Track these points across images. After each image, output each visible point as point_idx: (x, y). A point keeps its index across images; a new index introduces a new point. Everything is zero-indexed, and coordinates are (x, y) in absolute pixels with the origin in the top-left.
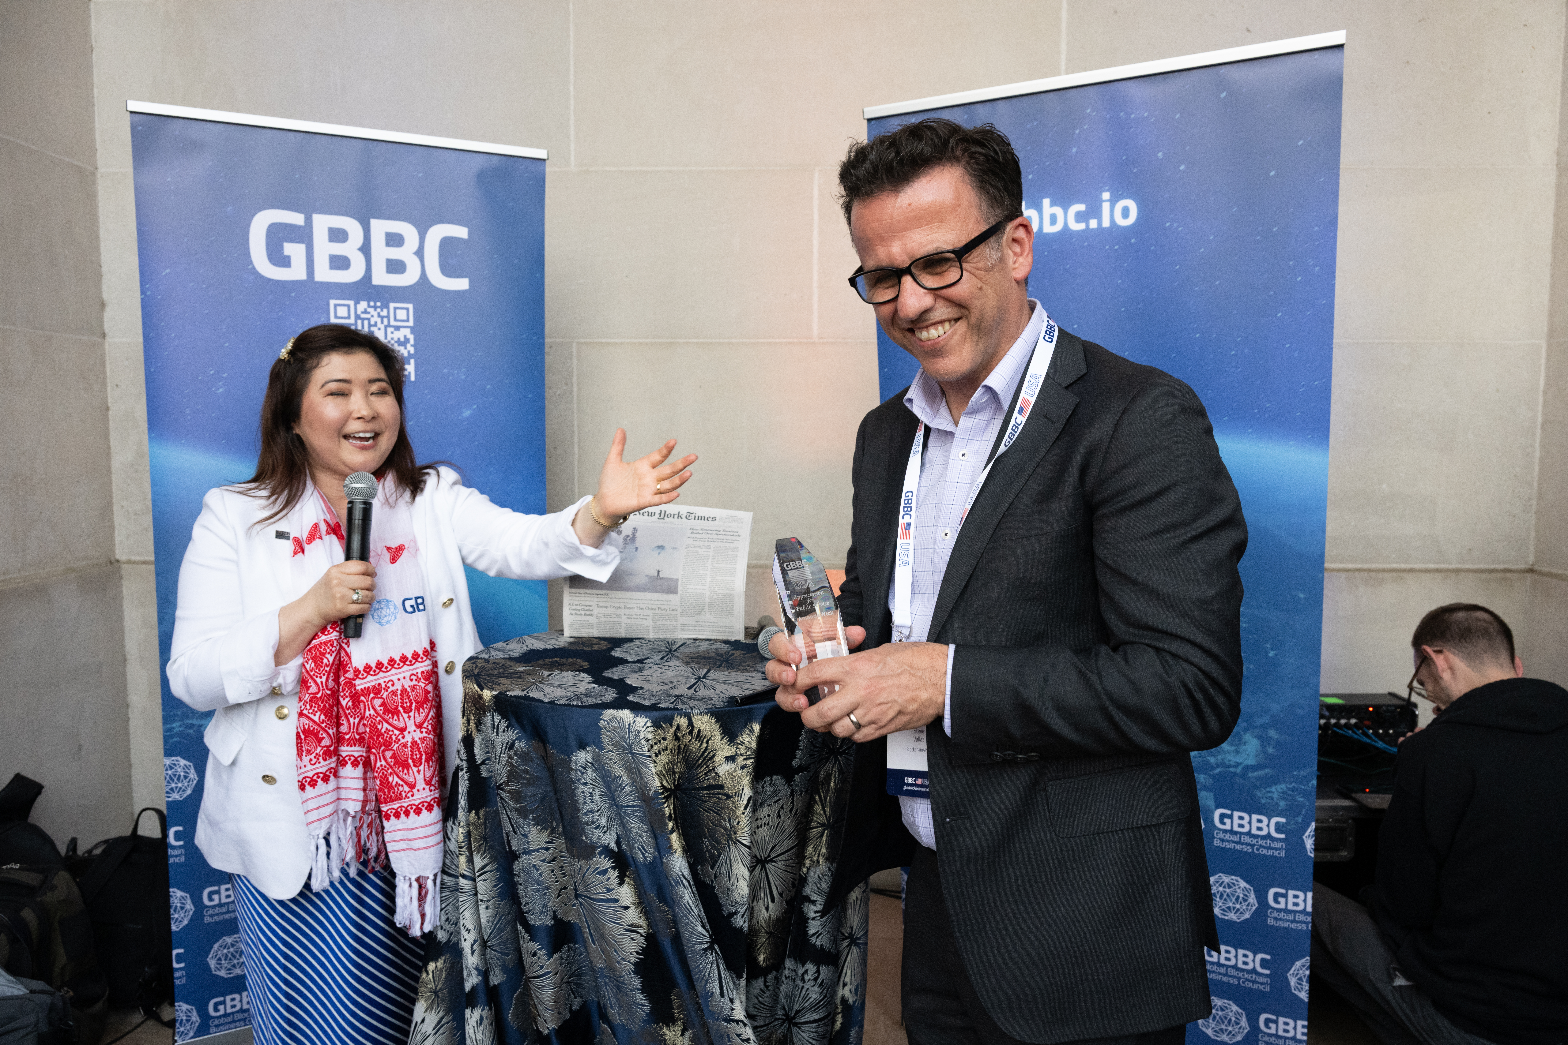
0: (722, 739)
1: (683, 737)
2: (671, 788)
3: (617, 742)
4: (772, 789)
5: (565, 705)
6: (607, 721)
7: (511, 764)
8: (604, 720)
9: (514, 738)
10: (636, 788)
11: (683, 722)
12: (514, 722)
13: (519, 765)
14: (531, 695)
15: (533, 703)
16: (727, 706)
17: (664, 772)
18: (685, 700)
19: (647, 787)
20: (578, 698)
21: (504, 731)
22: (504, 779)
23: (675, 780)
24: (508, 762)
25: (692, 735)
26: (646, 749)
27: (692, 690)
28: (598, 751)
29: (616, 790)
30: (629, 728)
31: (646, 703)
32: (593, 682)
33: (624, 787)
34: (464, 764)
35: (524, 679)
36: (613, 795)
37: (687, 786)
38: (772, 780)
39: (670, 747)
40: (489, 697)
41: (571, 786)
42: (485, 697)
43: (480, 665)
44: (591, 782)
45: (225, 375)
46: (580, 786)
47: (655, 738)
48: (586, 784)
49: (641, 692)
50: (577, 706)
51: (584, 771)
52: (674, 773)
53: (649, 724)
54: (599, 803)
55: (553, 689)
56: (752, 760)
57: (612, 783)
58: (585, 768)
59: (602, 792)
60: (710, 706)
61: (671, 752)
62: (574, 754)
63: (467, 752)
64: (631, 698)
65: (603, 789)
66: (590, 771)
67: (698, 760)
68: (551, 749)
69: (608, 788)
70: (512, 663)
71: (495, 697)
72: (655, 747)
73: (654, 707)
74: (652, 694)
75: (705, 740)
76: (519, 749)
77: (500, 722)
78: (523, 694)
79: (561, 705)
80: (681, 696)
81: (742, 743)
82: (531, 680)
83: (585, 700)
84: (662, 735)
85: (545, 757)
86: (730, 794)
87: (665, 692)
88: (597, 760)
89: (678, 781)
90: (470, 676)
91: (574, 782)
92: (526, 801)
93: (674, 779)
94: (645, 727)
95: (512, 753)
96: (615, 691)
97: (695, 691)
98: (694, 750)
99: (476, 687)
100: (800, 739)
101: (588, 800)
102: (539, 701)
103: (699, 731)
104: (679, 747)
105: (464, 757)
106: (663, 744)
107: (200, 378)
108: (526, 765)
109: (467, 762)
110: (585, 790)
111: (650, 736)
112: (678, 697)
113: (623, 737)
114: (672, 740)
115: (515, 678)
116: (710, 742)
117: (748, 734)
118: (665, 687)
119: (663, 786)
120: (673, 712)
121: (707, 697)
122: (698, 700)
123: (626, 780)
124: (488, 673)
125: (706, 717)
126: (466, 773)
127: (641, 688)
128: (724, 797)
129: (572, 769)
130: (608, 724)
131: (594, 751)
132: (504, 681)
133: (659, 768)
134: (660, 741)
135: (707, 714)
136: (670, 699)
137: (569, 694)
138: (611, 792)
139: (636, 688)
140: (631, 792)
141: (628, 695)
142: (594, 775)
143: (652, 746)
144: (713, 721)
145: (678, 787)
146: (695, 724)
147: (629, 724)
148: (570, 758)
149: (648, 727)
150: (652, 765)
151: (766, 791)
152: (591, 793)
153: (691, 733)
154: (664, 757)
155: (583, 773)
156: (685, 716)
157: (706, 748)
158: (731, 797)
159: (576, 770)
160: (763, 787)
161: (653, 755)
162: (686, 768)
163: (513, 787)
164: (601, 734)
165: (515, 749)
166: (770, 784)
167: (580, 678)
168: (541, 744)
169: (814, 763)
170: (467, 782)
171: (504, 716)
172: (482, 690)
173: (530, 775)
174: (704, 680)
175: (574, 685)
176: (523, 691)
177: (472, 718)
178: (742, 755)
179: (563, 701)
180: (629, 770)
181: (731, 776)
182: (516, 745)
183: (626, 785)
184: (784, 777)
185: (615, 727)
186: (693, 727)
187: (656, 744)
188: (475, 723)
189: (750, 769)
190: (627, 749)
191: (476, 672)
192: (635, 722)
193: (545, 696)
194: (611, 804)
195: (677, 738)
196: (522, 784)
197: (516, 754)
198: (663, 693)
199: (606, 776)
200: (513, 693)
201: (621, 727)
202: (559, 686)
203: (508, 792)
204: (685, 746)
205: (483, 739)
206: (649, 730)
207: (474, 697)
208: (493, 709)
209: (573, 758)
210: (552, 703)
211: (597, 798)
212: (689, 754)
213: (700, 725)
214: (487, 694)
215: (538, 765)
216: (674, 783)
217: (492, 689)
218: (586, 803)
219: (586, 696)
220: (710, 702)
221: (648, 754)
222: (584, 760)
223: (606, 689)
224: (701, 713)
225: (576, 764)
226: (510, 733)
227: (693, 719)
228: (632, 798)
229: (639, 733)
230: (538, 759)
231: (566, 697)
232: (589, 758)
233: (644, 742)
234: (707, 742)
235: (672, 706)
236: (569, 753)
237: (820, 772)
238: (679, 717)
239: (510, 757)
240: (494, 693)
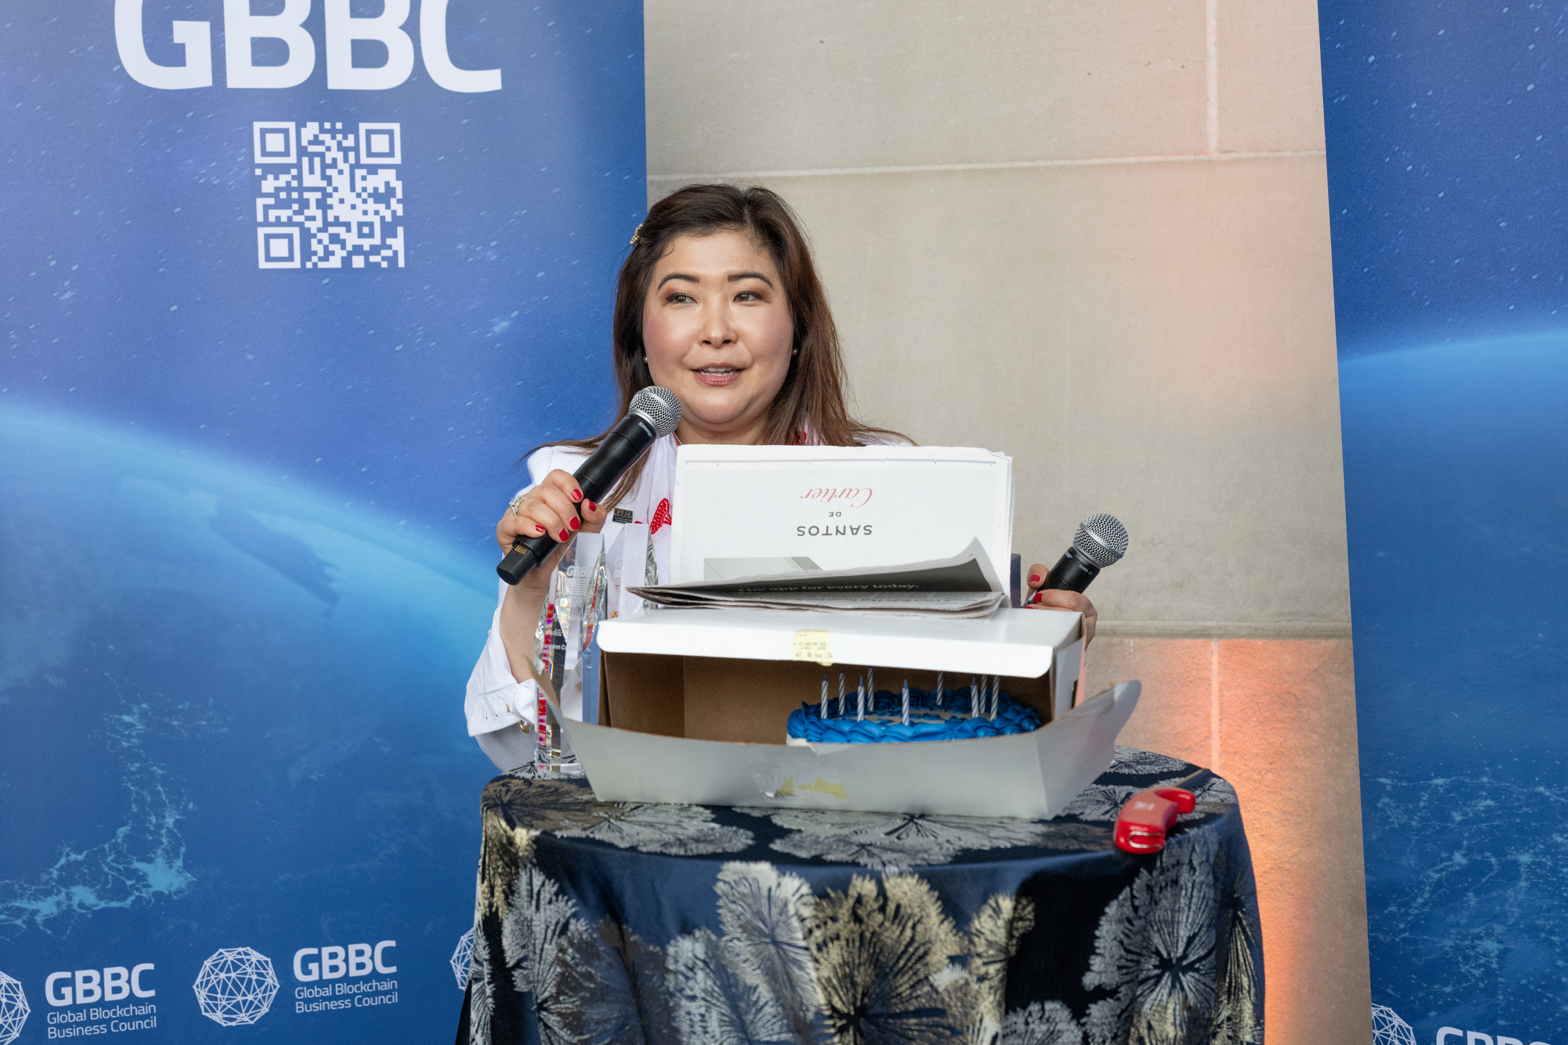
0: (942, 922)
1: (869, 915)
2: (849, 1014)
3: (748, 922)
4: (1044, 1028)
5: (655, 854)
6: (729, 883)
7: (563, 963)
8: (725, 882)
9: (568, 914)
10: (784, 1008)
11: (868, 888)
12: (567, 885)
13: (577, 965)
14: (598, 836)
15: (601, 850)
16: (950, 863)
17: (835, 981)
18: (875, 851)
19: (802, 1004)
20: (681, 843)
21: (550, 902)
22: (551, 990)
23: (855, 999)
24: (557, 958)
25: (884, 914)
26: (800, 935)
27: (893, 837)
28: (714, 937)
29: (747, 1012)
30: (769, 897)
31: (803, 854)
32: (714, 821)
33: (762, 1007)
34: (486, 969)
35: (590, 813)
36: (743, 1022)
37: (877, 1009)
38: (1043, 1009)
39: (844, 934)
40: (525, 842)
41: (667, 1002)
42: (518, 840)
43: (514, 789)
44: (703, 995)
45: (75, 268)
46: (684, 1002)
47: (815, 917)
48: (693, 998)
49: (797, 837)
50: (677, 856)
51: (690, 974)
52: (854, 984)
53: (805, 889)
54: (718, 1035)
55: (637, 828)
56: (998, 966)
57: (741, 998)
58: (691, 969)
59: (724, 1015)
60: (919, 862)
61: (848, 944)
62: (672, 942)
63: (490, 945)
64: (777, 846)
65: (725, 1009)
66: (700, 975)
67: (897, 962)
68: (631, 935)
69: (734, 1008)
70: (573, 787)
71: (536, 841)
72: (818, 933)
73: (817, 861)
74: (817, 841)
75: (910, 924)
76: (576, 935)
77: (543, 885)
78: (583, 835)
79: (648, 853)
80: (871, 845)
81: (979, 933)
82: (602, 814)
83: (693, 846)
84: (829, 912)
85: (621, 951)
86: (958, 1027)
87: (844, 841)
88: (715, 957)
89: (862, 999)
90: (496, 805)
91: (672, 995)
92: (590, 1031)
93: (854, 996)
94: (798, 895)
95: (564, 942)
96: (750, 834)
97: (899, 838)
98: (889, 942)
99: (504, 824)
100: (1097, 933)
101: (698, 1029)
102: (611, 846)
103: (898, 907)
104: (862, 935)
105: (484, 954)
106: (832, 928)
107: (33, 274)
108: (589, 963)
109: (491, 964)
110: (693, 1011)
111: (807, 912)
112: (863, 846)
113: (758, 914)
114: (849, 922)
115: (574, 810)
116: (920, 928)
117: (990, 916)
118: (845, 831)
119: (833, 1009)
120: (849, 869)
121: (918, 848)
122: (901, 851)
123: (764, 993)
124: (527, 802)
125: (912, 881)
126: (489, 983)
127: (799, 831)
128: (948, 1033)
129: (668, 971)
130: (732, 888)
131: (709, 939)
132: (552, 814)
133: (826, 972)
134: (825, 923)
135: (912, 874)
136: (849, 850)
137: (666, 837)
138: (739, 1017)
139: (790, 831)
140: (774, 1017)
141: (772, 841)
142: (709, 982)
143: (810, 931)
144: (925, 887)
145: (861, 1011)
146: (889, 894)
147: (770, 890)
148: (664, 949)
149: (802, 896)
150: (810, 965)
151: (1033, 1031)
152: (703, 1016)
153: (882, 909)
154: (835, 953)
155: (687, 978)
156: (871, 878)
157: (912, 940)
158: (961, 1033)
159: (675, 973)
160: (1027, 1023)
161: (813, 948)
162: (877, 976)
163: (568, 1004)
164: (720, 907)
165: (569, 934)
166: (1041, 1018)
167: (690, 813)
168: (614, 926)
169: (1127, 983)
170: (490, 1000)
171: (549, 874)
172: (513, 828)
173: (595, 983)
174: (920, 822)
175: (678, 824)
176: (585, 829)
177: (498, 881)
178: (979, 955)
179: (655, 848)
180: (771, 975)
181: (959, 994)
182: (572, 927)
183: (766, 1004)
184: (1069, 1006)
185: (744, 895)
186: (886, 899)
187: (818, 927)
188: (504, 891)
189: (995, 982)
190: (765, 935)
191: (506, 799)
192: (779, 885)
193: (622, 838)
194: (741, 1039)
195: (857, 919)
196: (582, 998)
197: (571, 944)
198: (839, 840)
199: (730, 986)
200: (565, 834)
201: (755, 896)
202: (651, 825)
203: (559, 1014)
204: (873, 934)
205: (516, 922)
206: (805, 899)
207: (501, 843)
208: (531, 862)
209: (671, 950)
210: (633, 849)
211: (714, 1025)
212: (881, 950)
213: (900, 894)
214: (522, 836)
215: (610, 964)
216: (854, 1004)
217: (529, 826)
218: (694, 1033)
219: (697, 840)
220: (921, 855)
221: (803, 944)
222: (690, 955)
223: (736, 832)
224: (901, 874)
225: (676, 962)
226: (561, 904)
227: (887, 885)
228: (777, 1028)
229: (786, 905)
230: (609, 954)
231: (659, 841)
232: (700, 950)
233: (795, 922)
234: (914, 928)
235: (850, 859)
236: (663, 941)
237: (1143, 1004)
238: (860, 879)
239: (562, 950)
240: (535, 833)
